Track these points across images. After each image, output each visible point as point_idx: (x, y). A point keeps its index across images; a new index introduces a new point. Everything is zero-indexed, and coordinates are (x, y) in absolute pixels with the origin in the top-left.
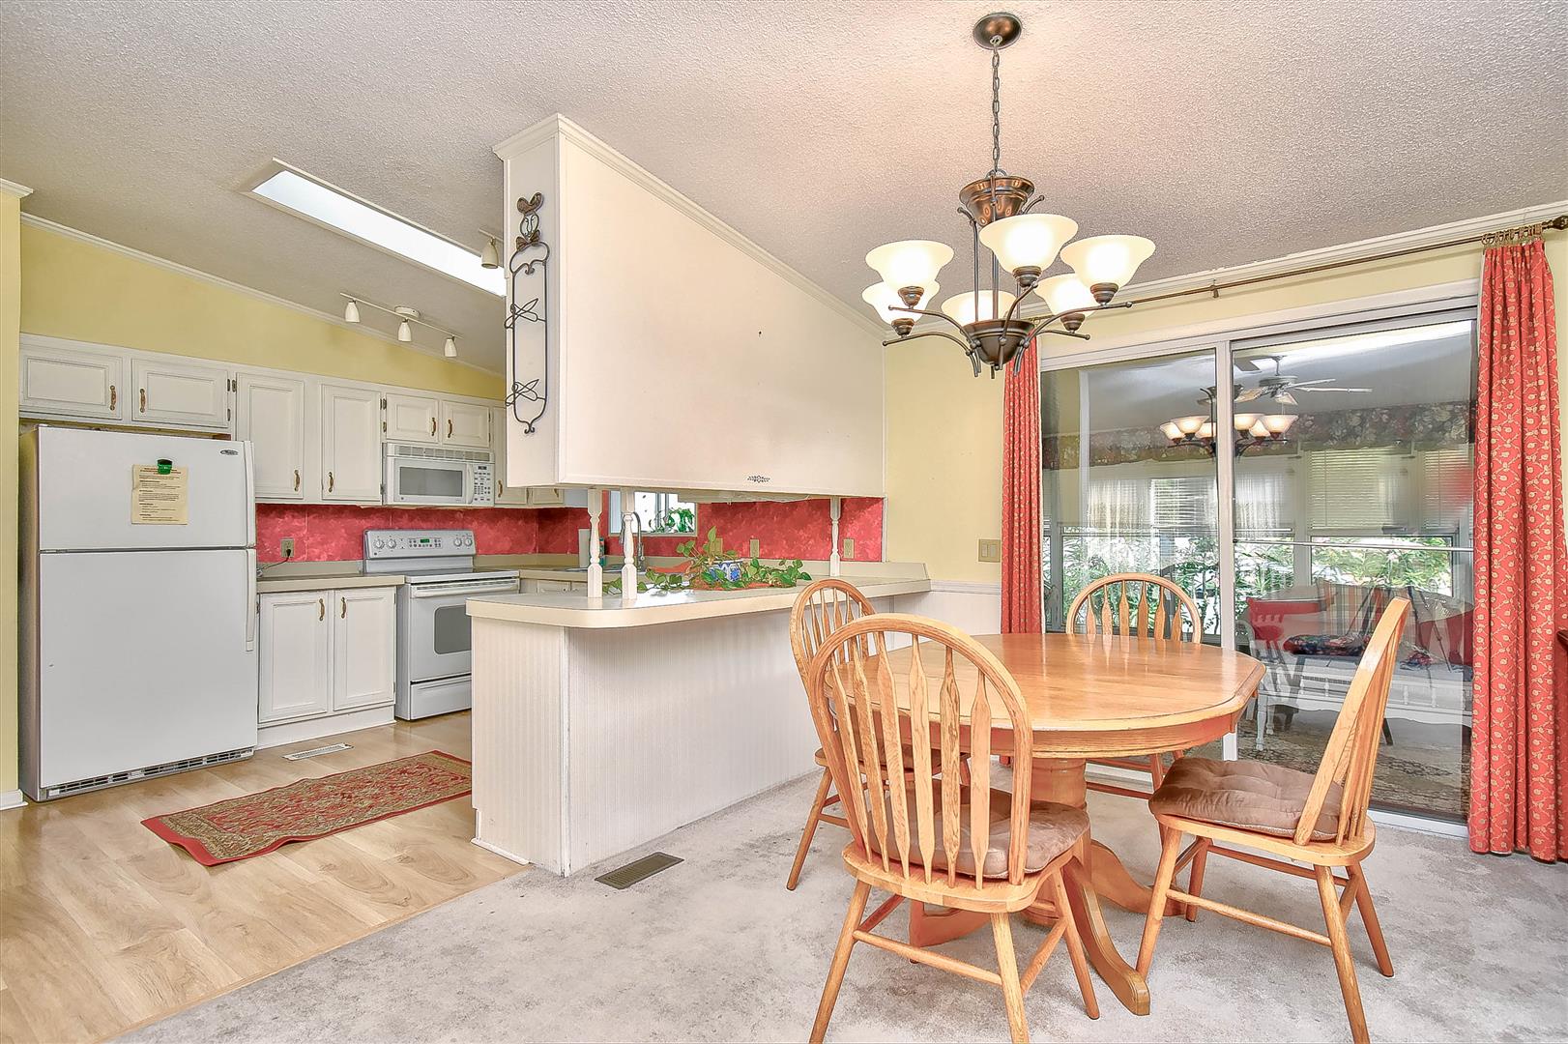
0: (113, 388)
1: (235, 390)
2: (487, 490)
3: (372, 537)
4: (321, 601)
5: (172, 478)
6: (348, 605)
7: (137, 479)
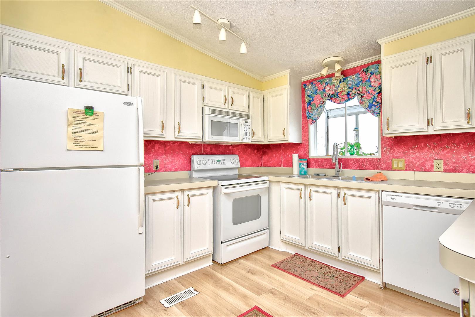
0: (63, 66)
1: (131, 73)
2: (249, 134)
3: (196, 159)
4: (177, 197)
5: (94, 119)
6: (191, 198)
7: (71, 119)
